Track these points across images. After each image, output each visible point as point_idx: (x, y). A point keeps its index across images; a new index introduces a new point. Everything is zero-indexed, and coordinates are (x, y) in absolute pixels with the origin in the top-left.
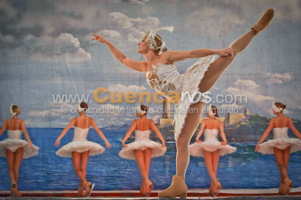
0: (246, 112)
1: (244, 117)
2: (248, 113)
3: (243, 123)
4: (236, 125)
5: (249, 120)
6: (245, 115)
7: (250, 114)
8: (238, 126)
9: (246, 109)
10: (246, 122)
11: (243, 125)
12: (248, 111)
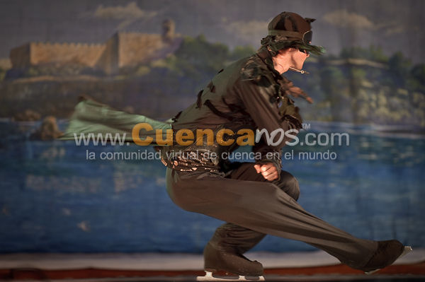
0: (166, 29)
1: (160, 45)
2: (172, 34)
3: (159, 63)
4: (137, 68)
5: (177, 53)
6: (166, 39)
7: (179, 35)
8: (144, 70)
9: (166, 22)
10: (167, 60)
11: (157, 69)
12: (172, 27)
